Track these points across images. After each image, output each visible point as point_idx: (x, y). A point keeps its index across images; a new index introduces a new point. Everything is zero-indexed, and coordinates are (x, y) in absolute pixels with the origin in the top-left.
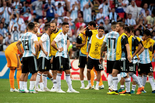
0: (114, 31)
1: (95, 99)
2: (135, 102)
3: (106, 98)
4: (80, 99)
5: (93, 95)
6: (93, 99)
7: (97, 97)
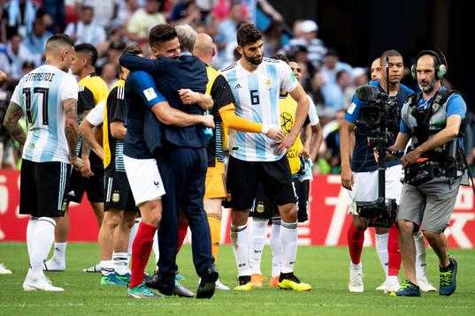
2: (95, 311)
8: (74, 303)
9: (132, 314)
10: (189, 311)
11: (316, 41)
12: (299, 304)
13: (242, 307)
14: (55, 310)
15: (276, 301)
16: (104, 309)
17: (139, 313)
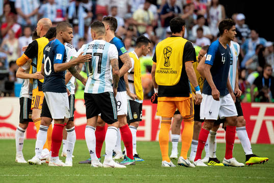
0: (99, 39)
1: (41, 177)
2: (119, 179)
3: (63, 174)
4: (12, 177)
5: (38, 169)
6: (38, 175)
7: (46, 172)
8: (107, 174)
9: (139, 181)
10: (171, 180)
11: (244, 26)
12: (235, 177)
13: (202, 178)
14: (96, 178)
15: (221, 175)
16: (123, 177)
17: (143, 181)
